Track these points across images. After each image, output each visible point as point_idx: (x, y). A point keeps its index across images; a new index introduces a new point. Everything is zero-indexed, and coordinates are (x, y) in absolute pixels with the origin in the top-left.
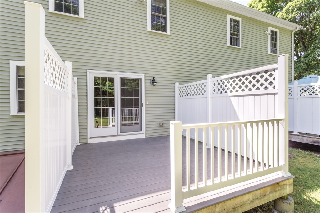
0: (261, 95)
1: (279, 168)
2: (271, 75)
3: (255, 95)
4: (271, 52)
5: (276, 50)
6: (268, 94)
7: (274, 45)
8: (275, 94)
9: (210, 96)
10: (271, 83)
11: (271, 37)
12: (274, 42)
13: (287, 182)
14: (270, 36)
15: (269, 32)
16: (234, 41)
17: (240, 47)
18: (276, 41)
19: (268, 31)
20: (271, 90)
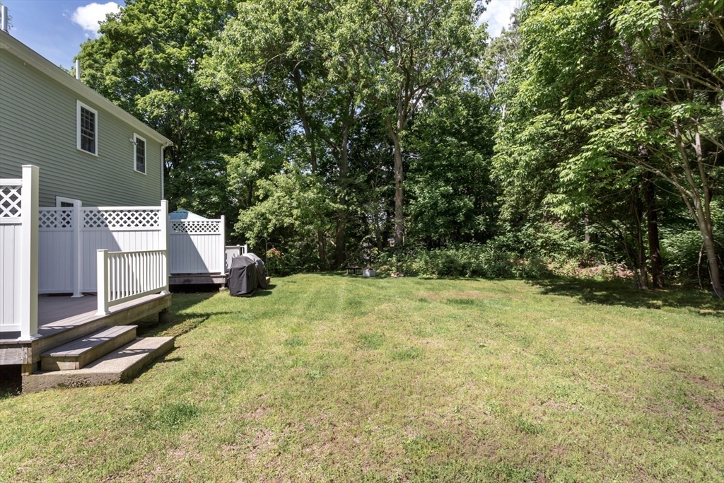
0: (147, 231)
1: (163, 289)
2: (155, 215)
3: (141, 231)
4: (138, 169)
5: (144, 166)
6: (153, 231)
7: (141, 159)
8: (159, 231)
9: (79, 229)
10: (155, 222)
11: (137, 148)
12: (141, 156)
13: (167, 298)
14: (135, 146)
15: (135, 140)
16: (88, 143)
17: (96, 155)
18: (143, 154)
19: (133, 138)
20: (155, 227)
